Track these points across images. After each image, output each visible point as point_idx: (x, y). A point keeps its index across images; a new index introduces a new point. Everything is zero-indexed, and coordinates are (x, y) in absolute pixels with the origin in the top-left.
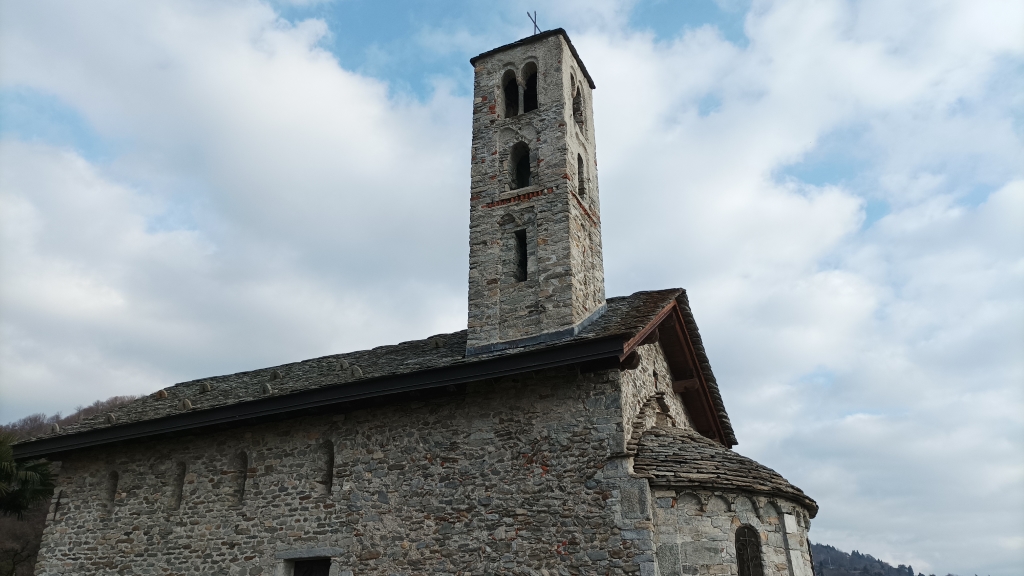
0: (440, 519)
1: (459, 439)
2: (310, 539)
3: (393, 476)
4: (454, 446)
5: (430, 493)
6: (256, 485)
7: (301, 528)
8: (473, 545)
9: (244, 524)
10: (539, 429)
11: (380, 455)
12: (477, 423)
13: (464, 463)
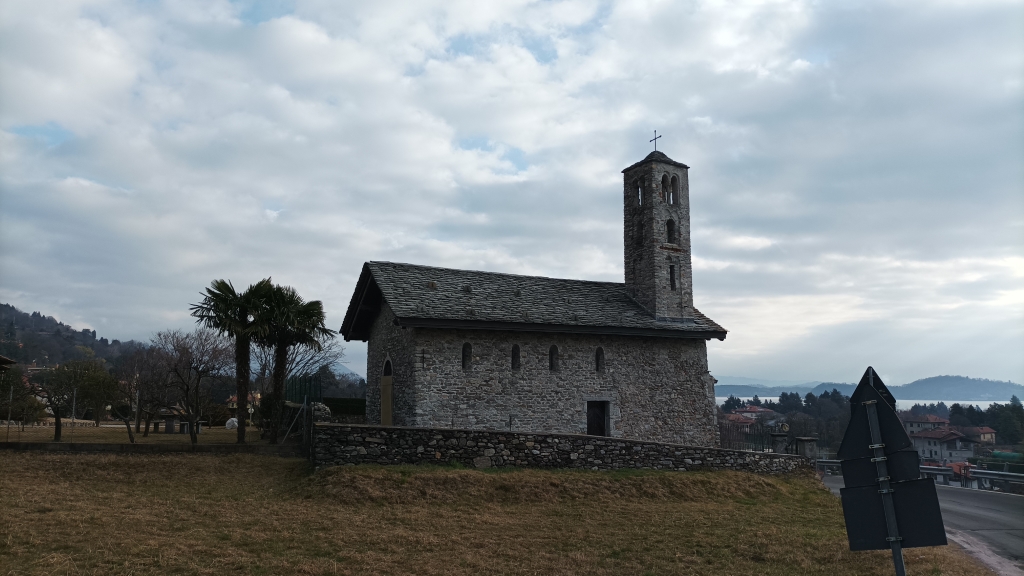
0: (651, 389)
1: (656, 356)
2: (598, 393)
3: (631, 368)
4: (654, 359)
5: (646, 378)
6: (564, 363)
7: (593, 388)
8: (664, 400)
9: (561, 383)
10: (683, 357)
11: (624, 358)
12: (662, 351)
13: (657, 367)
